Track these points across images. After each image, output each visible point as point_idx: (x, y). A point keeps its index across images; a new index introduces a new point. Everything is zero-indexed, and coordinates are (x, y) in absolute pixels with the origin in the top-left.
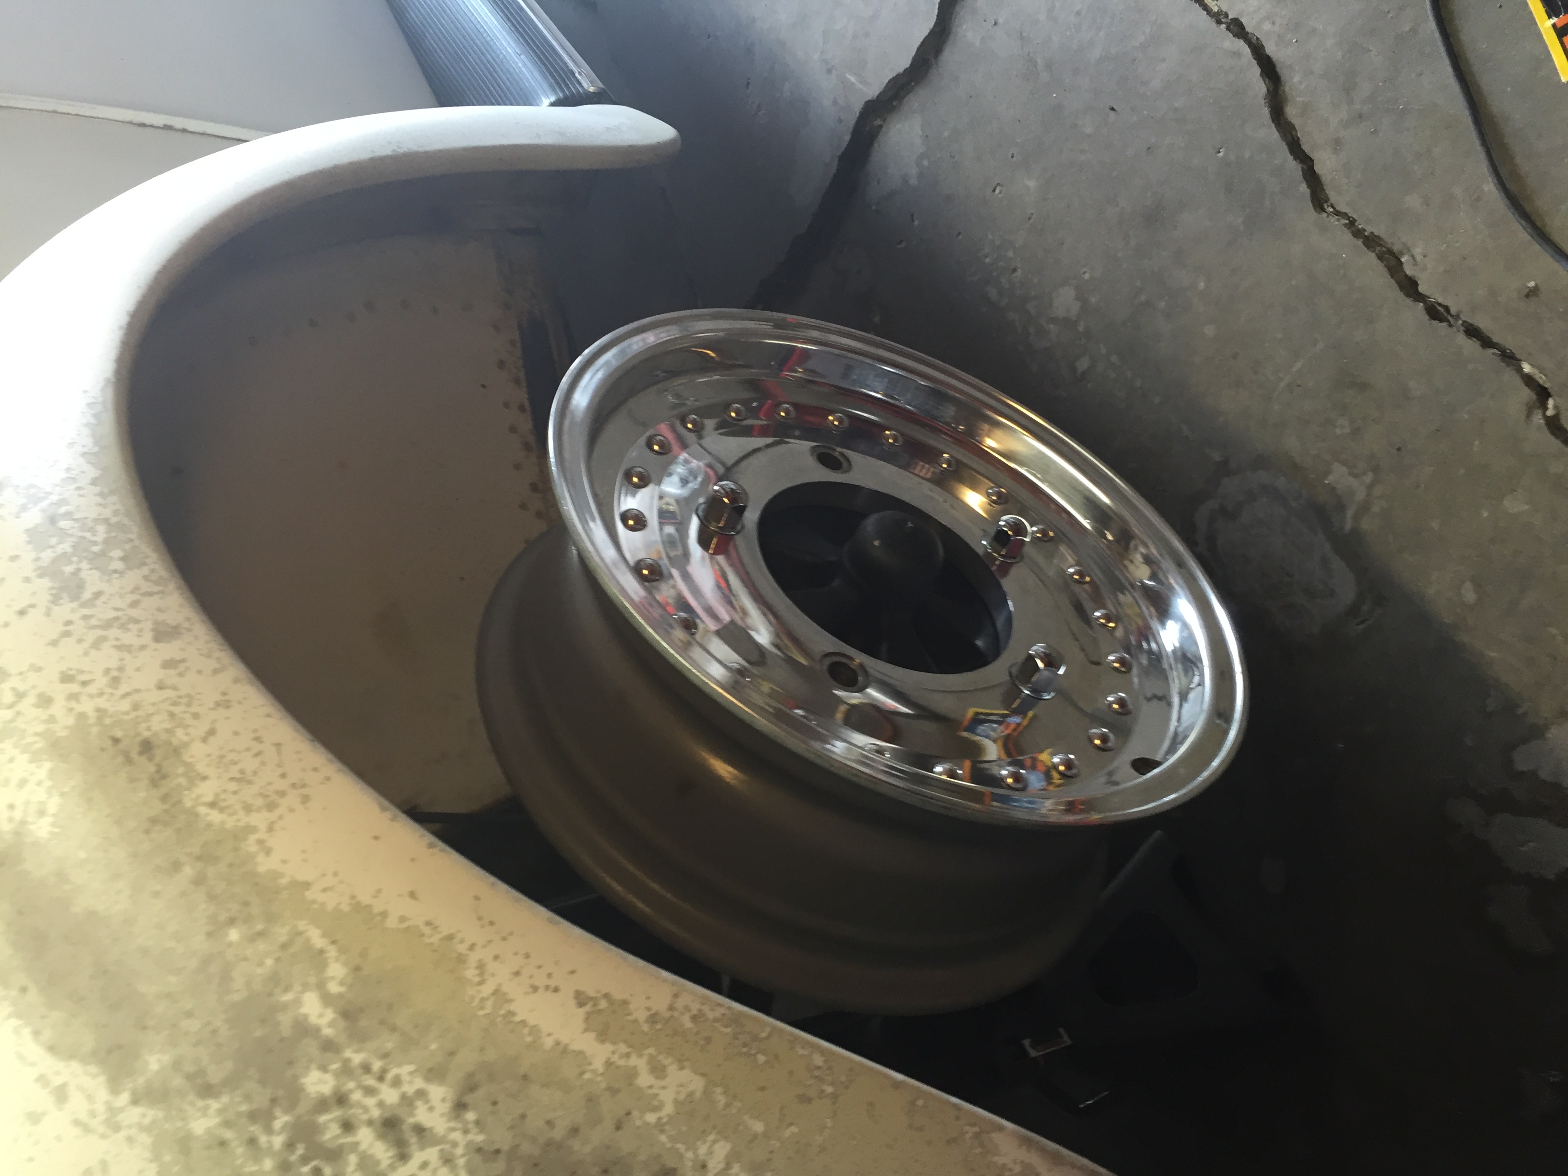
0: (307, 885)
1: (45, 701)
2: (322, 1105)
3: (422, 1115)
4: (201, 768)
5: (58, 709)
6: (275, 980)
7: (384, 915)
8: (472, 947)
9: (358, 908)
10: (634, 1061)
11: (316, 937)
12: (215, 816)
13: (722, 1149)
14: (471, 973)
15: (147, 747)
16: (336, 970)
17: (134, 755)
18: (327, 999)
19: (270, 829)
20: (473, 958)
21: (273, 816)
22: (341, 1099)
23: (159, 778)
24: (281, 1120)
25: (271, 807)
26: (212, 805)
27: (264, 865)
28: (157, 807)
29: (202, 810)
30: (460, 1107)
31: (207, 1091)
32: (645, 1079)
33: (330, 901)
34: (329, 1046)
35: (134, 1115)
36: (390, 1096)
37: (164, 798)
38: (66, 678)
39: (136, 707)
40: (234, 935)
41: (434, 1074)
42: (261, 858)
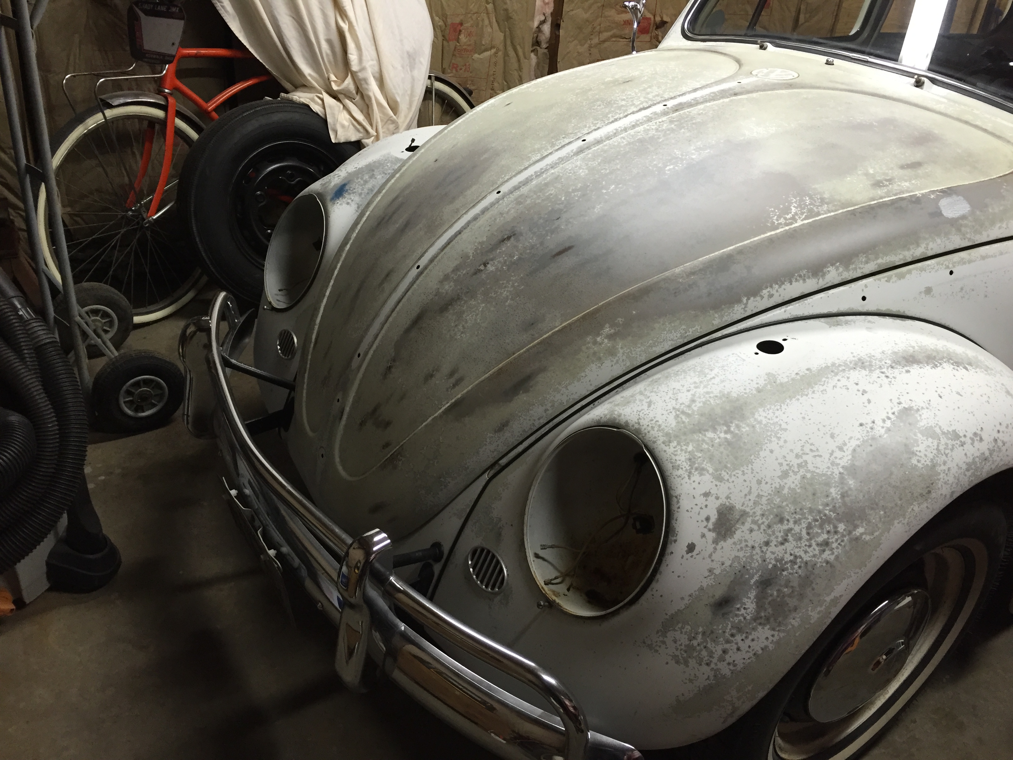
0: (888, 532)
1: (945, 463)
2: (835, 527)
3: (827, 552)
4: (922, 506)
5: (943, 467)
6: (869, 522)
7: (876, 551)
8: (862, 571)
9: (880, 544)
10: (824, 607)
11: (877, 534)
12: (910, 510)
13: (796, 624)
14: (857, 570)
15: (929, 492)
16: (868, 538)
17: (929, 489)
18: (862, 534)
19: (903, 524)
20: (859, 571)
21: (906, 524)
22: (836, 532)
23: (922, 495)
24: (833, 515)
25: (908, 524)
26: (912, 509)
27: (896, 522)
28: (915, 495)
29: (912, 507)
30: (827, 562)
31: (843, 496)
32: (819, 609)
33: (883, 538)
34: (850, 533)
35: (836, 472)
36: (834, 545)
37: (917, 497)
38: (949, 469)
39: (939, 488)
40: (882, 513)
41: (837, 557)
42: (898, 521)
